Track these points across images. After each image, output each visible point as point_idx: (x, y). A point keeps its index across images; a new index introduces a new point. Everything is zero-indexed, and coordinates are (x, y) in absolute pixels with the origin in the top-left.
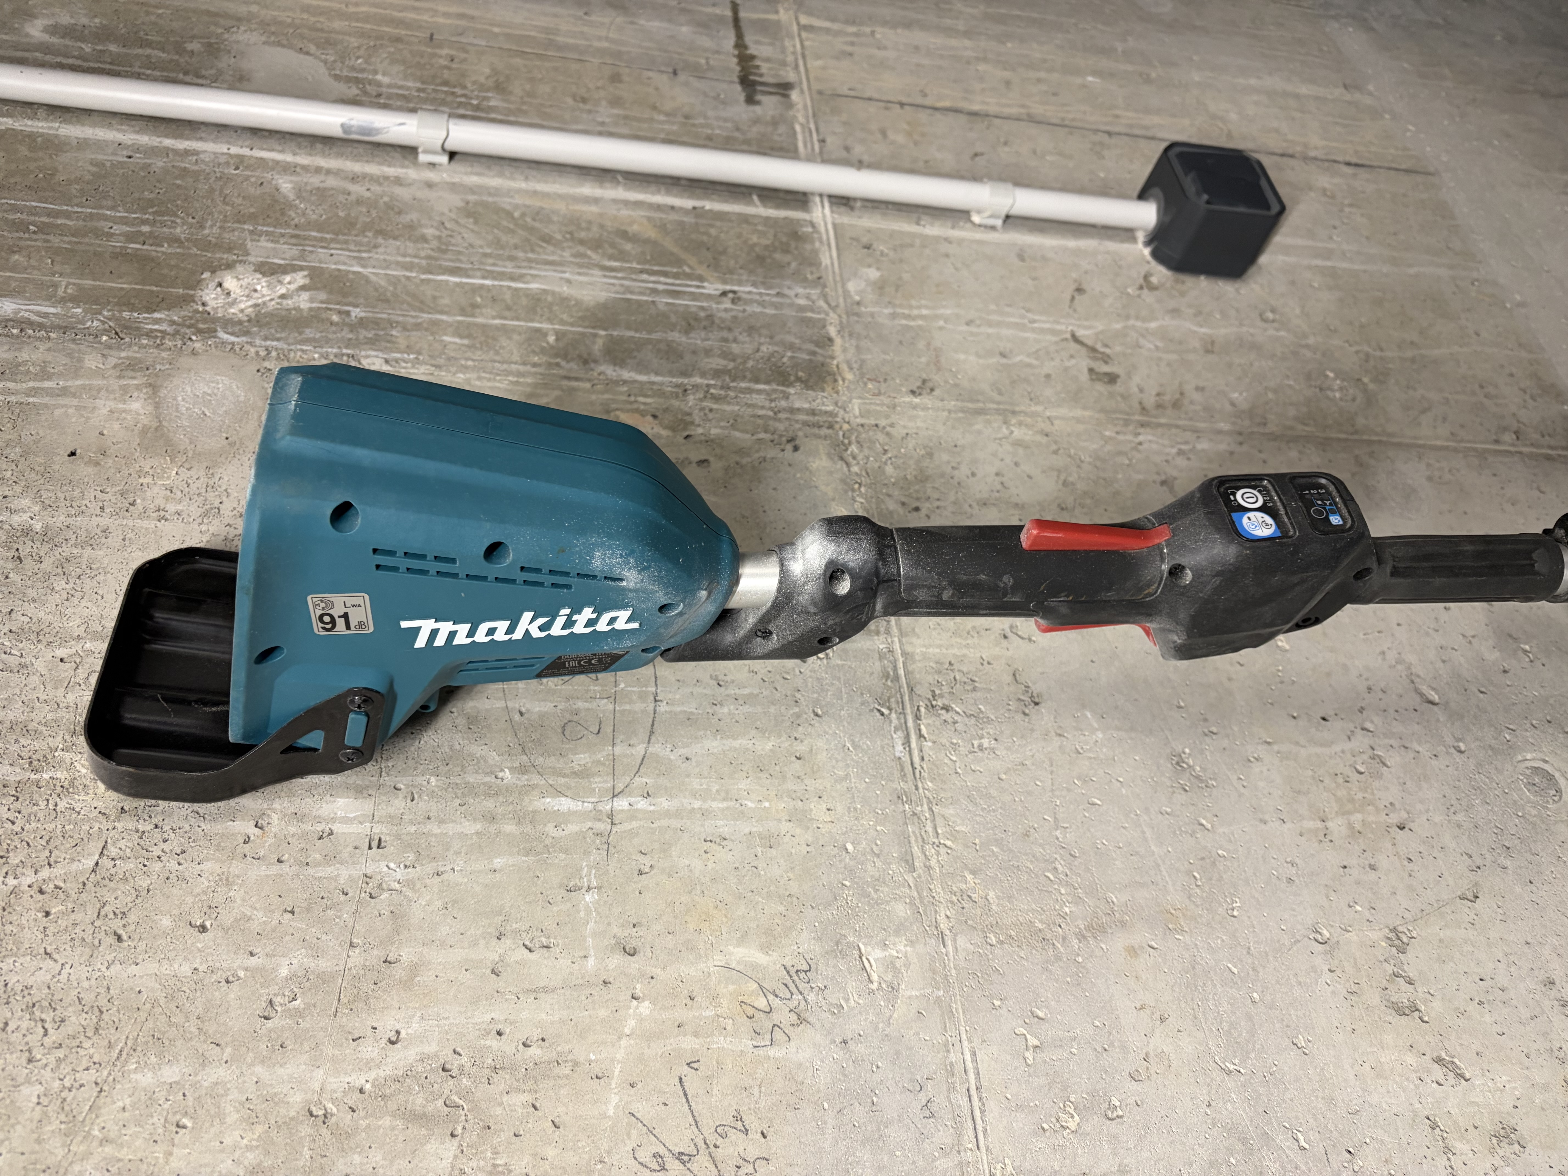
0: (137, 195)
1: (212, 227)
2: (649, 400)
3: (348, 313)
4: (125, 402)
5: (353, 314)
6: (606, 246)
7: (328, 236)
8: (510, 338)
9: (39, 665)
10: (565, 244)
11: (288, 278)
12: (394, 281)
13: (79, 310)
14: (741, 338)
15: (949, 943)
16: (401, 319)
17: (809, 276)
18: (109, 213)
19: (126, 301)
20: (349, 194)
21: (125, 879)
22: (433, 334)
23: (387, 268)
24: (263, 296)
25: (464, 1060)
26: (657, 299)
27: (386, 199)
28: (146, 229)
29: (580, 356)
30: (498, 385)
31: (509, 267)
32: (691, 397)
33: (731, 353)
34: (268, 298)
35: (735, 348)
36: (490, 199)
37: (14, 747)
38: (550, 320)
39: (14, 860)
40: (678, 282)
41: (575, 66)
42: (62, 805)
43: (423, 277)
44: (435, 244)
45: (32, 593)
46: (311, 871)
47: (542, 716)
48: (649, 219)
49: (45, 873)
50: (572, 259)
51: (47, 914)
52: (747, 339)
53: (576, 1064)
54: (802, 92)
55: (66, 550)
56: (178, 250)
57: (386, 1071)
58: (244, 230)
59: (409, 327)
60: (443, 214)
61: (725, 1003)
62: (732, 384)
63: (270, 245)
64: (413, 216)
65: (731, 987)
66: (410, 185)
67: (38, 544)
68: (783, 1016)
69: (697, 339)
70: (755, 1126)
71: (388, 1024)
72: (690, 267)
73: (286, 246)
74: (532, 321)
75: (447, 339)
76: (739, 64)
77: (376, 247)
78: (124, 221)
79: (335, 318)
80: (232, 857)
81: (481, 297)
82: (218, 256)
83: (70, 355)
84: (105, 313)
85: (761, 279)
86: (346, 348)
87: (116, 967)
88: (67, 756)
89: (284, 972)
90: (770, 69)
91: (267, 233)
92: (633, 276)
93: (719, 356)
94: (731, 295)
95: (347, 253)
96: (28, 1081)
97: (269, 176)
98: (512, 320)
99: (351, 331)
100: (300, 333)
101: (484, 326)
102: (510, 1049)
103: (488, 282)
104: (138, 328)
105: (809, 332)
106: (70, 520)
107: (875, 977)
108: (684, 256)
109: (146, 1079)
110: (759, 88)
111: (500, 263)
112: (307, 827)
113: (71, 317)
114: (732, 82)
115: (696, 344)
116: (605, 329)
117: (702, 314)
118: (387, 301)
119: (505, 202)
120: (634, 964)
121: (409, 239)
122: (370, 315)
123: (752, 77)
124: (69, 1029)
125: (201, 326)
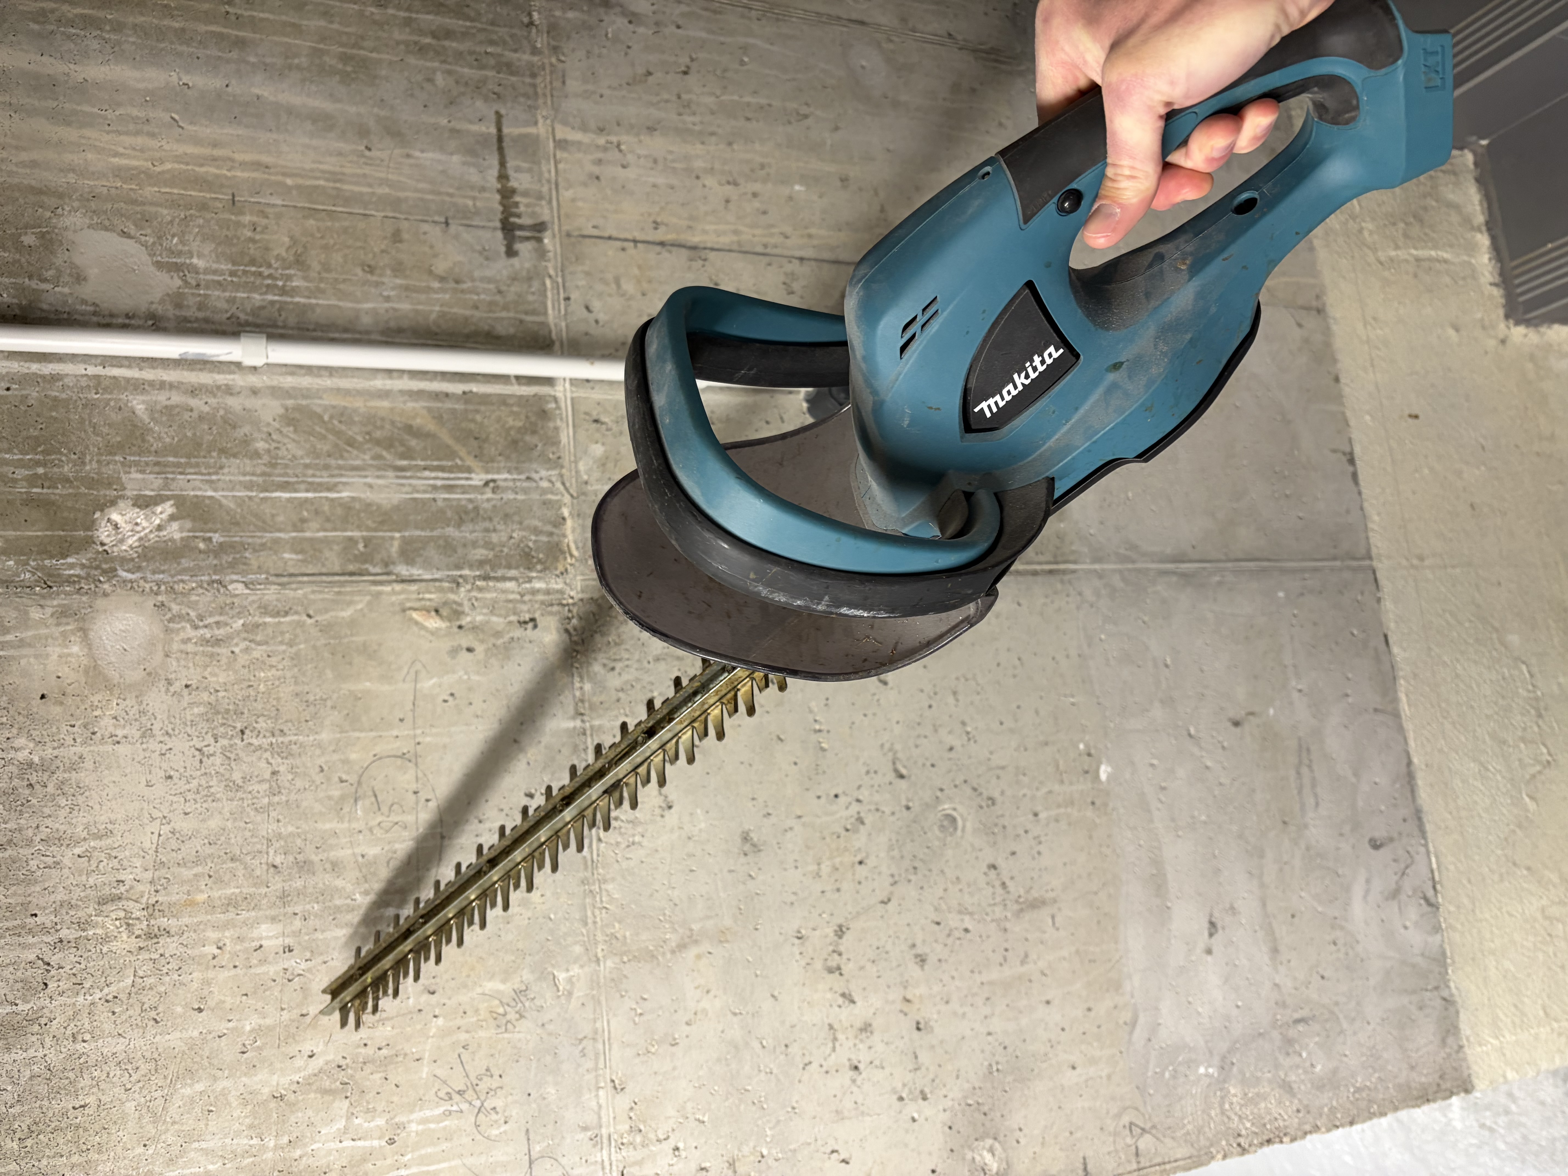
0: (24, 433)
1: (91, 461)
2: (432, 596)
3: (210, 539)
4: (67, 647)
5: (214, 540)
6: (397, 444)
7: (183, 460)
8: (331, 549)
9: (66, 861)
10: (367, 446)
11: (159, 509)
12: (240, 502)
13: (11, 563)
14: (498, 527)
15: (602, 964)
16: (250, 540)
17: (551, 456)
18: (7, 456)
19: (44, 549)
20: (191, 410)
21: (151, 988)
22: (276, 553)
23: (232, 490)
24: (144, 529)
25: (348, 1061)
26: (436, 496)
27: (222, 412)
28: (41, 471)
29: (382, 560)
30: (326, 596)
31: (324, 478)
32: (462, 589)
33: (491, 543)
34: (147, 531)
35: (494, 538)
36: (304, 402)
37: (66, 918)
38: (359, 528)
39: (87, 985)
40: (452, 476)
41: (361, 225)
42: (105, 950)
43: (262, 495)
44: (266, 459)
45: (47, 811)
46: (253, 971)
47: (375, 857)
48: (429, 410)
49: (106, 990)
50: (371, 462)
51: (114, 1013)
52: (503, 527)
53: (406, 1055)
54: (554, 236)
55: (60, 775)
56: (71, 491)
57: (310, 1071)
58: (116, 462)
59: (257, 548)
60: (268, 424)
61: (482, 1012)
62: (492, 574)
63: (139, 476)
64: (246, 429)
65: (486, 1004)
66: (239, 393)
67: (40, 773)
68: (512, 1016)
69: (467, 533)
70: (496, 1073)
71: (307, 1048)
72: (461, 459)
73: (152, 476)
74: (345, 530)
75: (287, 556)
76: (501, 203)
77: (222, 467)
78: (20, 464)
79: (202, 546)
80: (207, 968)
81: (307, 510)
82: (102, 493)
83: (16, 609)
84: (32, 563)
85: (515, 465)
86: (215, 574)
87: (158, 1037)
88: (100, 919)
89: (248, 1028)
90: (527, 205)
91: (136, 464)
92: (419, 474)
93: (483, 547)
94: (492, 485)
95: (200, 477)
96: (128, 1100)
97: (123, 397)
98: (332, 531)
99: (215, 557)
100: (179, 564)
101: (311, 540)
102: (371, 1052)
103: (310, 495)
104: (59, 575)
105: (549, 513)
106: (56, 753)
107: (561, 988)
108: (457, 447)
109: (187, 1091)
110: (519, 233)
111: (318, 473)
112: (246, 945)
113: (7, 570)
114: (495, 229)
115: (465, 537)
116: (399, 531)
117: (470, 506)
118: (237, 524)
119: (316, 404)
120: (434, 999)
121: (246, 455)
122: (227, 539)
123: (512, 220)
124: (142, 1072)
125: (105, 566)
